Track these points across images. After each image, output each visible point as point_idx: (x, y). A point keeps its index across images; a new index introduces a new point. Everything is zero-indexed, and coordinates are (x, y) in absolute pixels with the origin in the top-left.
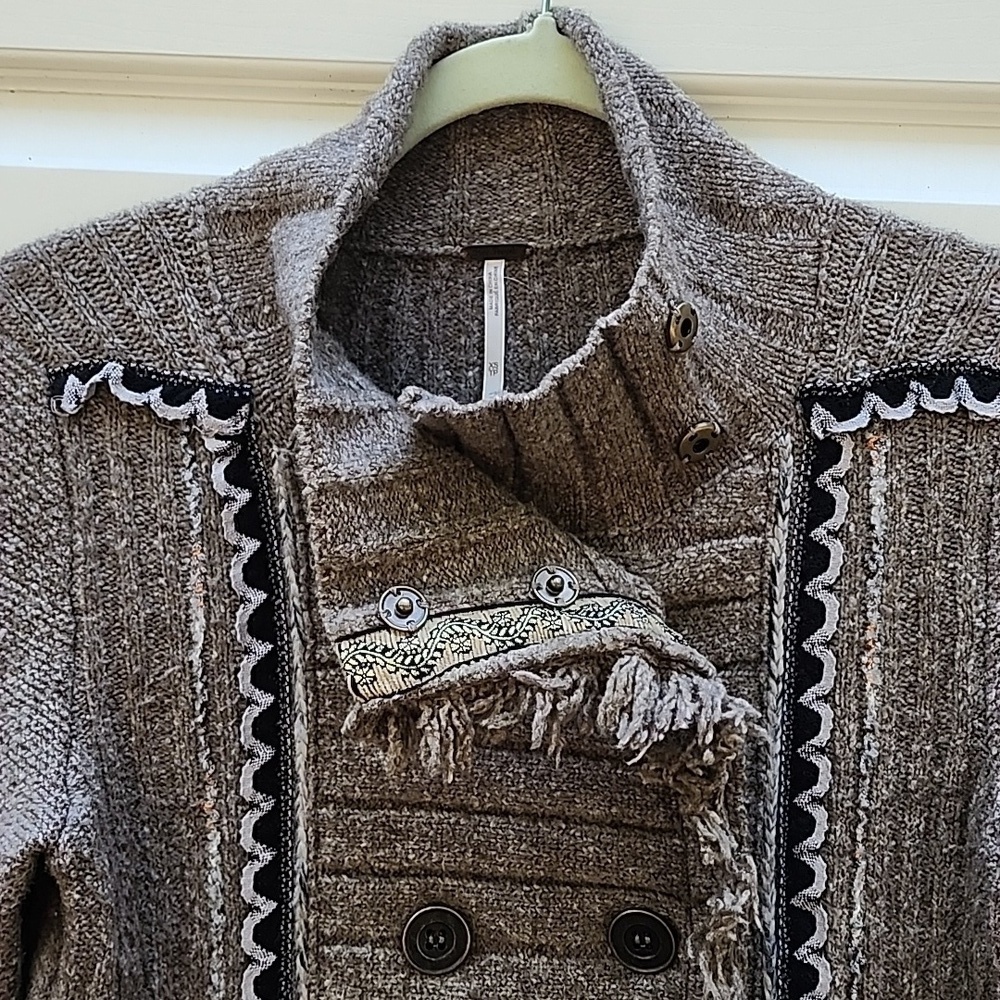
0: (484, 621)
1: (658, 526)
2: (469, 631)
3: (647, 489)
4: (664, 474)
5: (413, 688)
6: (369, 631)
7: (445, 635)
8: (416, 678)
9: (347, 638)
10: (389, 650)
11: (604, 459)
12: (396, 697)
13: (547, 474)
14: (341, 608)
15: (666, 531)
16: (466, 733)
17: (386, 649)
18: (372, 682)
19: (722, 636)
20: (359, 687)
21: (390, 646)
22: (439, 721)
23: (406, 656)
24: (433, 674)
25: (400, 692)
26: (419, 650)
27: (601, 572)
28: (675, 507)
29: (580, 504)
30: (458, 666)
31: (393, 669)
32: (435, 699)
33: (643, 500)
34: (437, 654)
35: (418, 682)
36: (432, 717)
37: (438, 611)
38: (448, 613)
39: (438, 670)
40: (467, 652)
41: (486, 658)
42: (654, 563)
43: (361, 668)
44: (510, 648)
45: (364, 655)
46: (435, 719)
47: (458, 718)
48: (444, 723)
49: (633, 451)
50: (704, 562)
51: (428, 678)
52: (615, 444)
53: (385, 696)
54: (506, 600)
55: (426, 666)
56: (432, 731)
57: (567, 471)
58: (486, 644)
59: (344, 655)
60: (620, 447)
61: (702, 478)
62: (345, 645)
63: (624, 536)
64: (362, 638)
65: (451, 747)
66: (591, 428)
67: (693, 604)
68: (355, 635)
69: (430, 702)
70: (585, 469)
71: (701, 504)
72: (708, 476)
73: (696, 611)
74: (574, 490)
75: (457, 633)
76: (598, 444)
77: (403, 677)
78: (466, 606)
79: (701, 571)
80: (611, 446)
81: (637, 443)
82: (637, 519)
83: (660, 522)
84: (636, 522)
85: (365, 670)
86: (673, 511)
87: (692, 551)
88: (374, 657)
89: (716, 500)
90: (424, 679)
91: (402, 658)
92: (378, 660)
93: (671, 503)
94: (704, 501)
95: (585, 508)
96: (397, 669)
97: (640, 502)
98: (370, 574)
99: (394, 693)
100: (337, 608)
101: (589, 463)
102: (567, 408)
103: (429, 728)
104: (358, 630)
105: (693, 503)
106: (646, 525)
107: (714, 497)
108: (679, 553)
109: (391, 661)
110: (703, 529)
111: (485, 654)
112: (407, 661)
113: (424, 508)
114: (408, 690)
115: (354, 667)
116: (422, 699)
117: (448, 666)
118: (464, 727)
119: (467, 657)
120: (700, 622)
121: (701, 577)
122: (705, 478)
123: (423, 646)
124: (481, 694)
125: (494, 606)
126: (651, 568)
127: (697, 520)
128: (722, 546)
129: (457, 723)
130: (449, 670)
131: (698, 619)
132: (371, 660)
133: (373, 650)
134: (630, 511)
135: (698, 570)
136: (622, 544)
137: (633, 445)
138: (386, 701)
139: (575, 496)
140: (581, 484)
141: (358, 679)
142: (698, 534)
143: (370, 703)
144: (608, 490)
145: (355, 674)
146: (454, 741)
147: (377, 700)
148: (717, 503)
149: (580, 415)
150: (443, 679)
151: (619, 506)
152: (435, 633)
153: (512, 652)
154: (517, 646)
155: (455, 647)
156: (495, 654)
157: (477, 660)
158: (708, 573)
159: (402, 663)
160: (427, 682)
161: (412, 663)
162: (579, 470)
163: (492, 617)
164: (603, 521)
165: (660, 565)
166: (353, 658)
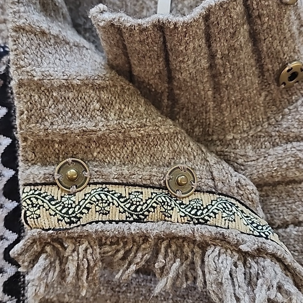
0: (124, 195)
1: (259, 134)
2: (111, 200)
3: (253, 109)
4: (265, 100)
5: (63, 230)
6: (45, 184)
7: (94, 199)
8: (67, 223)
9: (30, 185)
10: (54, 200)
11: (227, 86)
12: (51, 232)
13: (190, 95)
14: (32, 164)
15: (264, 137)
16: (95, 265)
17: (52, 199)
18: (37, 218)
19: (297, 203)
20: (28, 218)
21: (55, 198)
22: (78, 254)
23: (64, 207)
24: (79, 223)
25: (53, 229)
26: (74, 205)
27: (215, 174)
28: (271, 121)
29: (209, 118)
30: (97, 222)
31: (53, 213)
32: (77, 240)
33: (250, 117)
34: (85, 211)
35: (68, 226)
36: (74, 251)
37: (96, 181)
38: (102, 183)
39: (82, 222)
40: (106, 214)
41: (117, 222)
42: (254, 158)
43: (33, 207)
44: (135, 220)
45: (37, 199)
46: (76, 253)
47: (92, 254)
48: (81, 256)
49: (246, 81)
50: (287, 156)
51: (75, 225)
52: (235, 74)
53: (43, 229)
54: (144, 182)
55: (75, 217)
56: (73, 260)
57: (203, 93)
58: (120, 212)
59: (24, 195)
60: (239, 77)
61: (289, 103)
62: (27, 189)
63: (236, 139)
64: (40, 187)
65: (86, 272)
66: (222, 58)
67: (279, 183)
68: (36, 184)
69: (74, 241)
70: (214, 93)
71: (288, 119)
72: (292, 102)
73: (280, 188)
74: (206, 108)
75: (102, 200)
76: (225, 72)
77: (59, 220)
78: (116, 181)
79: (285, 163)
80: (233, 75)
81: (250, 76)
82: (245, 129)
83: (260, 131)
84: (244, 131)
85: (35, 209)
86: (269, 124)
87: (279, 150)
88: (43, 202)
89: (297, 117)
90: (72, 225)
91: (61, 207)
92: (45, 205)
93: (268, 118)
94: (289, 117)
95: (212, 120)
96: (56, 214)
97: (248, 118)
98: (56, 146)
99: (49, 229)
100: (30, 164)
101: (217, 88)
102: (208, 38)
103: (70, 258)
104: (38, 182)
105: (282, 118)
106: (251, 133)
107: (296, 115)
108: (271, 151)
109: (53, 207)
110: (288, 135)
111: (117, 219)
112: (64, 211)
113: (103, 108)
114: (60, 230)
115: (28, 205)
116: (68, 237)
117: (90, 220)
118: (95, 261)
119: (105, 218)
120: (283, 194)
121: (285, 166)
122: (291, 103)
123: (77, 203)
124: (108, 243)
125: (134, 185)
126: (251, 161)
127: (285, 130)
128: (299, 146)
129: (90, 257)
130: (90, 223)
131: (282, 192)
132: (40, 203)
133: (44, 197)
134: (241, 124)
135: (284, 162)
136: (235, 145)
137: (247, 77)
138: (43, 232)
139: (206, 113)
140: (211, 104)
141: (28, 213)
142: (284, 139)
143: (33, 230)
144: (228, 110)
145: (28, 210)
146: (87, 268)
147: (39, 230)
148: (298, 119)
149: (216, 46)
150: (84, 228)
151: (234, 121)
152: (88, 195)
153: (134, 223)
154: (139, 220)
155: (98, 208)
156: (123, 222)
157: (111, 222)
158: (290, 164)
159: (60, 211)
160: (73, 228)
161: (67, 213)
162: (210, 93)
163: (130, 194)
164: (223, 129)
165: (258, 159)
166: (29, 199)
